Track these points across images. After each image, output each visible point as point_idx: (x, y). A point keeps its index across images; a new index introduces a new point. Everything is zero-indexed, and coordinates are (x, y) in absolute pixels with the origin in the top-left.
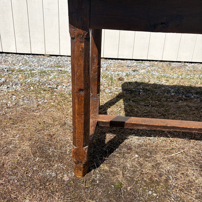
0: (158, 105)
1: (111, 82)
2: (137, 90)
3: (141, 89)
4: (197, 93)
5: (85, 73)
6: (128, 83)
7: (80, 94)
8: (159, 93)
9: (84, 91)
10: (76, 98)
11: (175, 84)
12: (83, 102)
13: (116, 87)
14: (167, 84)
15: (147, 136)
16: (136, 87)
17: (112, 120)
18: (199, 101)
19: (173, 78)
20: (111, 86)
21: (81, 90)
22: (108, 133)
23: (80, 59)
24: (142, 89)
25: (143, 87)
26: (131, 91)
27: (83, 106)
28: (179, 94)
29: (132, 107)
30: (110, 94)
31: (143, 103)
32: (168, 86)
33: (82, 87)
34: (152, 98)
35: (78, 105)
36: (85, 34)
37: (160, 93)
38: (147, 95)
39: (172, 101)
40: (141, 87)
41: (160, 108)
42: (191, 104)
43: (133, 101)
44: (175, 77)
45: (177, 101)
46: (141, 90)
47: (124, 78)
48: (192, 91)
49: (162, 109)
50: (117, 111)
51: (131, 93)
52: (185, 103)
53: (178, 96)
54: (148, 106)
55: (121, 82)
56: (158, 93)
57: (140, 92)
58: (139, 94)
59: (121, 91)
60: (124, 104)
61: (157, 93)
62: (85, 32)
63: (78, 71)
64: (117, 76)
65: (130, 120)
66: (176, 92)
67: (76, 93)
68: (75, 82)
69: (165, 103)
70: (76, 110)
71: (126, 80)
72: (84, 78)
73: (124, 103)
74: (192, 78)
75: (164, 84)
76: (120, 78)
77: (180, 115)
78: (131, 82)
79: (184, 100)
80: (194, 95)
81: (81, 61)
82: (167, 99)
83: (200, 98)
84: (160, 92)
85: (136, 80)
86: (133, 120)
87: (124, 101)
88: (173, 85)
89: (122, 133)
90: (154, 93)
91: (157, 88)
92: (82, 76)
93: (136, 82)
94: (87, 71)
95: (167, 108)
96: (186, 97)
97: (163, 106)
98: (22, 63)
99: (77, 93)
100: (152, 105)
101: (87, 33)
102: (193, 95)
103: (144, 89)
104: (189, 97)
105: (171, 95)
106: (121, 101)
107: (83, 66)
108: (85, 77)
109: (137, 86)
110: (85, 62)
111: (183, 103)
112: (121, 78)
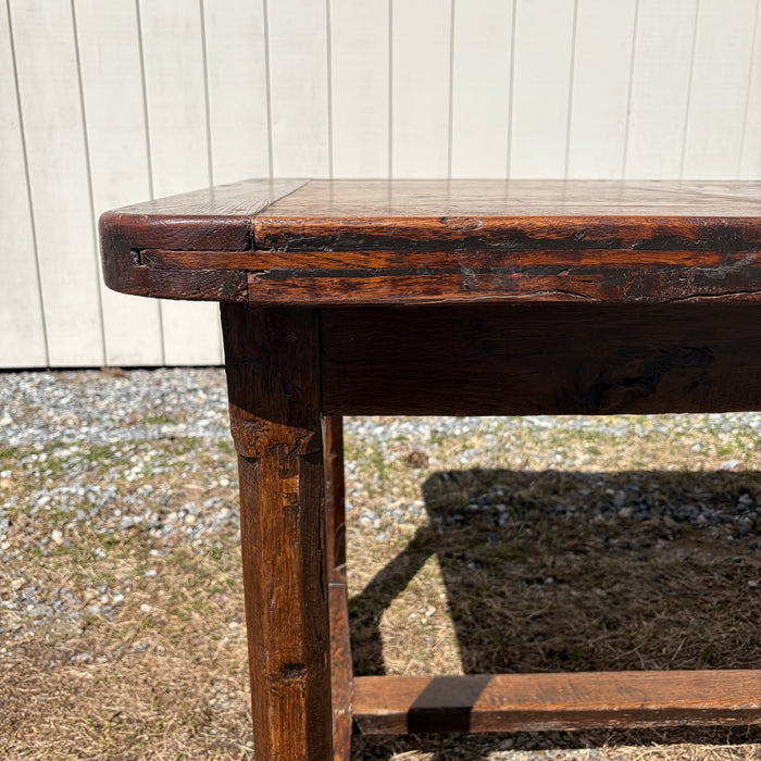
0: (581, 574)
1: (380, 478)
2: (486, 508)
3: (498, 500)
4: (715, 501)
5: (305, 595)
6: (446, 476)
7: (290, 684)
8: (573, 512)
9: (303, 671)
10: (271, 703)
11: (625, 464)
12: (304, 716)
13: (403, 500)
14: (595, 468)
15: (563, 747)
16: (479, 493)
17: (416, 706)
18: (730, 538)
19: (614, 438)
20: (382, 494)
21: (289, 667)
22: (398, 752)
23: (285, 540)
24: (503, 503)
25: (506, 492)
26: (464, 514)
27: (304, 732)
28: (648, 509)
29: (478, 595)
30: (381, 537)
31: (518, 571)
32: (599, 477)
33: (299, 656)
34: (549, 541)
35: (282, 731)
36: (303, 441)
37: (577, 514)
38: (527, 526)
39: (628, 547)
40: (500, 493)
41: (589, 588)
42: (704, 558)
43: (477, 561)
44: (618, 434)
45: (648, 546)
46: (501, 507)
47: (428, 452)
48: (696, 490)
49: (599, 591)
50: (421, 623)
51: (463, 523)
52: (680, 554)
53: (646, 519)
54: (540, 581)
55: (417, 471)
56: (569, 514)
57: (497, 514)
58: (497, 523)
59: (424, 515)
60: (446, 583)
61: (564, 512)
62: (304, 432)
63: (276, 589)
64: (397, 444)
65: (490, 694)
66: (635, 504)
67: (267, 682)
68: (266, 637)
69: (605, 561)
70: (273, 753)
71: (435, 465)
72: (303, 616)
73: (443, 574)
74: (680, 430)
75: (584, 469)
76: (411, 456)
77: (672, 618)
78: (459, 473)
79: (671, 538)
80: (707, 511)
81: (288, 549)
82: (607, 540)
83: (731, 522)
84: (573, 508)
85: (475, 461)
86: (505, 692)
87: (442, 565)
88: (616, 469)
89: (456, 739)
90: (553, 515)
91: (561, 492)
92: (296, 610)
93: (476, 471)
94: (315, 585)
95: (614, 583)
96: (677, 519)
97: (602, 576)
98: (12, 415)
99: (274, 679)
100: (554, 578)
101: (311, 434)
102: (701, 510)
103: (512, 498)
104: (687, 519)
105: (619, 518)
106: (431, 566)
107: (296, 567)
108: (307, 613)
109: (482, 487)
110: (305, 549)
111: (671, 553)
112: (416, 457)
